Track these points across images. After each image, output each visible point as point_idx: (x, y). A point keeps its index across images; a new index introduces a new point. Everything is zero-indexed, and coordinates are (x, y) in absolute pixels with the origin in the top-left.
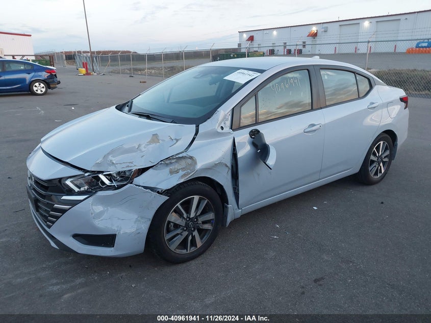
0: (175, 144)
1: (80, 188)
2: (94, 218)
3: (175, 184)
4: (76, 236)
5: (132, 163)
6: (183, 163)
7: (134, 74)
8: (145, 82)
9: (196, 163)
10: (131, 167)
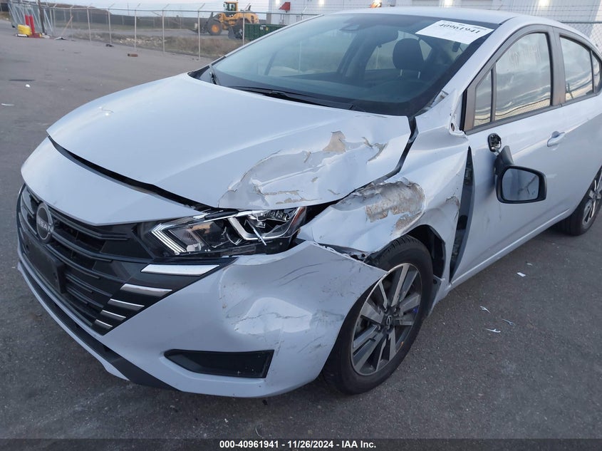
0: (378, 155)
1: (184, 245)
2: (228, 317)
3: (388, 242)
4: (172, 355)
5: (295, 192)
6: (394, 198)
7: (113, 43)
8: (136, 56)
9: (421, 197)
10: (295, 201)
